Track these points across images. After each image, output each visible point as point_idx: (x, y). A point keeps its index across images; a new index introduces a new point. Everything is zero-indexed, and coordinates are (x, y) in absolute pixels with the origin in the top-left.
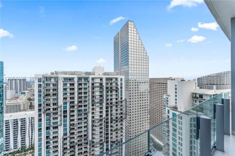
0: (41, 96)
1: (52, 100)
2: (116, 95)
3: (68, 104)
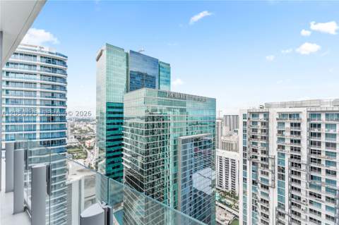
0: (246, 136)
1: (259, 145)
3: (287, 157)
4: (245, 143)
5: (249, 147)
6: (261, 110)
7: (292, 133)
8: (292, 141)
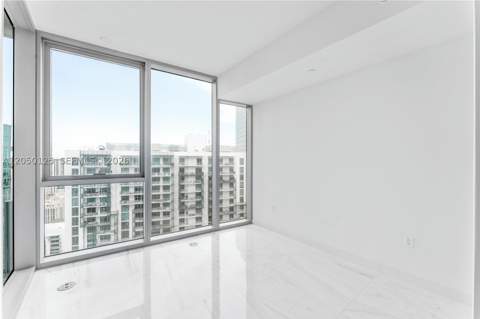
0: (77, 192)
1: (98, 201)
2: (231, 193)
3: (131, 209)
5: (82, 207)
6: (100, 153)
8: (136, 189)
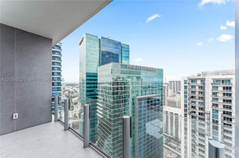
1: (197, 103)
3: (220, 113)
4: (185, 101)
5: (189, 104)
6: (199, 77)
7: (224, 94)
8: (224, 101)
